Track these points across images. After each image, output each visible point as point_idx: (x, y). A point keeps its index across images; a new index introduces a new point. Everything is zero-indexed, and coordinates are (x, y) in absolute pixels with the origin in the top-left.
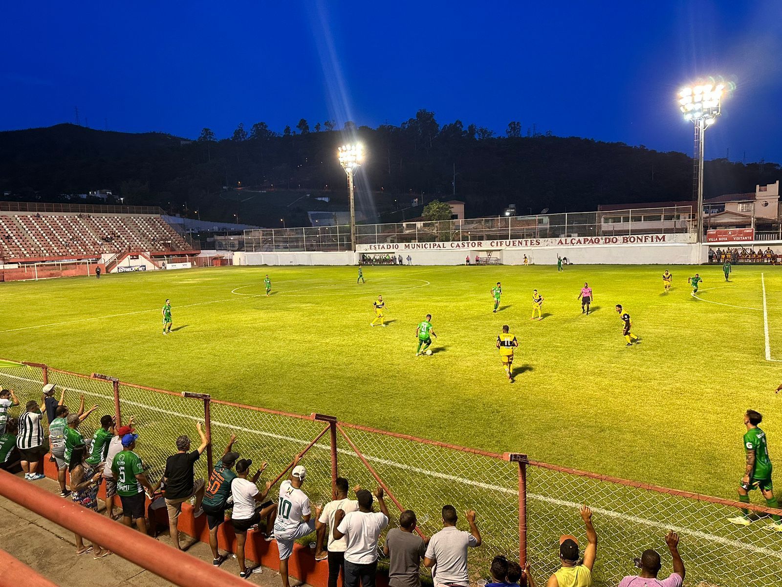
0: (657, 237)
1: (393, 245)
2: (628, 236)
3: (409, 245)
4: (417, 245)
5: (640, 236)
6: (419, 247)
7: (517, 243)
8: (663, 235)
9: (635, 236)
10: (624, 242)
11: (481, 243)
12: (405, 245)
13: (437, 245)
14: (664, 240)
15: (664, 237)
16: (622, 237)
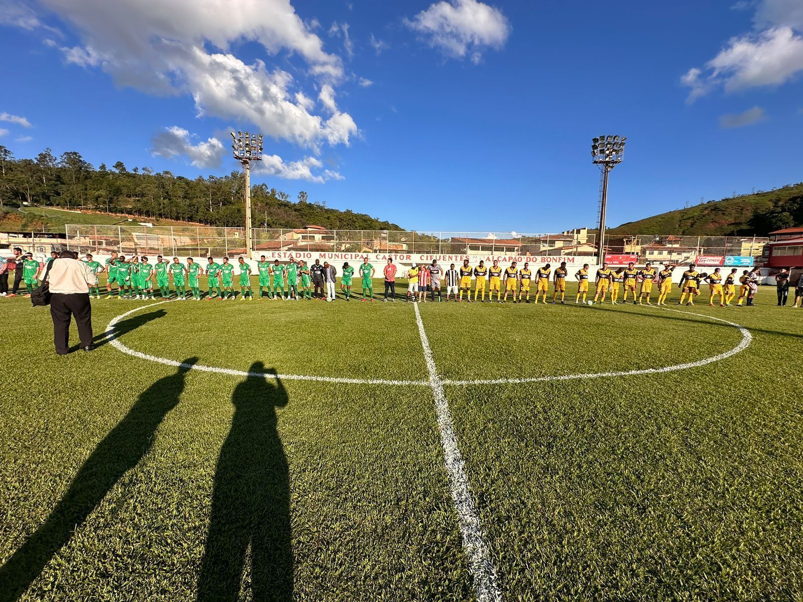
0: (568, 258)
1: (304, 254)
2: (545, 257)
3: (325, 254)
4: (335, 255)
5: (555, 257)
6: (338, 257)
7: (447, 258)
8: (573, 257)
9: (551, 257)
10: (542, 261)
11: (410, 256)
12: (320, 254)
13: (360, 256)
14: (573, 262)
15: (573, 259)
16: (541, 257)
